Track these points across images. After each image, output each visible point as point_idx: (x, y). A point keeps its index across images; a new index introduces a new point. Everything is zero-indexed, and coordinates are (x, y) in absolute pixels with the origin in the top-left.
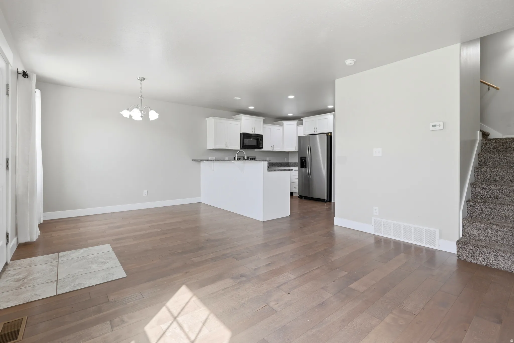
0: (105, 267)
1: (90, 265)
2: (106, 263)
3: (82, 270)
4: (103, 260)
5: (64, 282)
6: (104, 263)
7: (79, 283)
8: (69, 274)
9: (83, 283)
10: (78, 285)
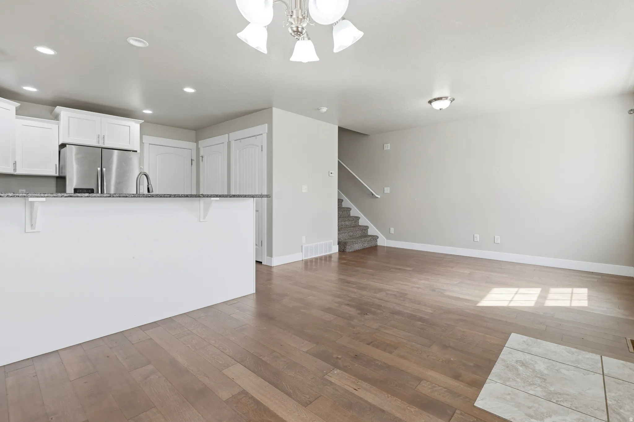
0: (527, 358)
1: (546, 372)
2: (520, 361)
3: (563, 371)
4: (520, 368)
5: (592, 366)
6: (523, 364)
7: (571, 354)
8: (585, 375)
9: (566, 351)
10: (573, 353)
